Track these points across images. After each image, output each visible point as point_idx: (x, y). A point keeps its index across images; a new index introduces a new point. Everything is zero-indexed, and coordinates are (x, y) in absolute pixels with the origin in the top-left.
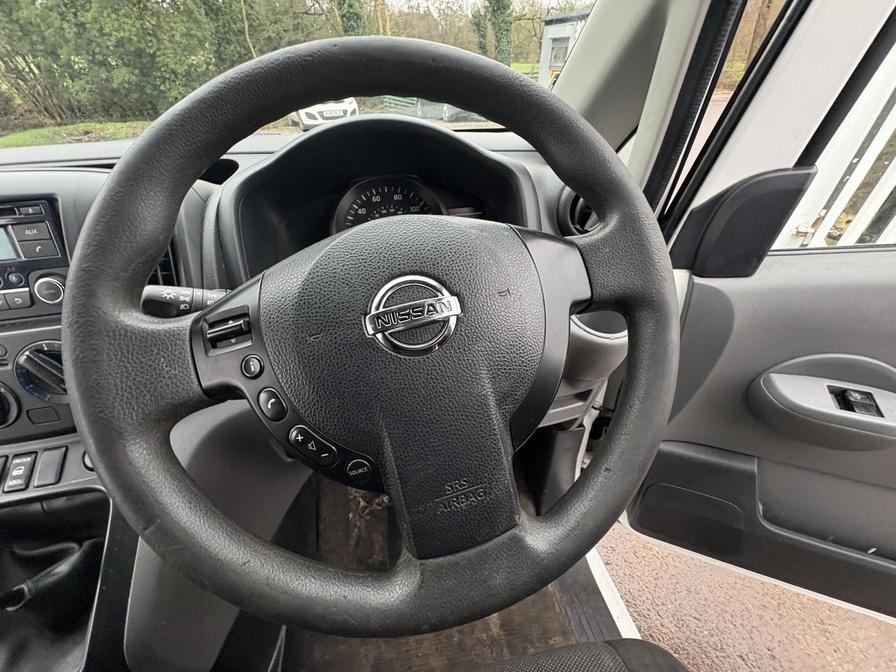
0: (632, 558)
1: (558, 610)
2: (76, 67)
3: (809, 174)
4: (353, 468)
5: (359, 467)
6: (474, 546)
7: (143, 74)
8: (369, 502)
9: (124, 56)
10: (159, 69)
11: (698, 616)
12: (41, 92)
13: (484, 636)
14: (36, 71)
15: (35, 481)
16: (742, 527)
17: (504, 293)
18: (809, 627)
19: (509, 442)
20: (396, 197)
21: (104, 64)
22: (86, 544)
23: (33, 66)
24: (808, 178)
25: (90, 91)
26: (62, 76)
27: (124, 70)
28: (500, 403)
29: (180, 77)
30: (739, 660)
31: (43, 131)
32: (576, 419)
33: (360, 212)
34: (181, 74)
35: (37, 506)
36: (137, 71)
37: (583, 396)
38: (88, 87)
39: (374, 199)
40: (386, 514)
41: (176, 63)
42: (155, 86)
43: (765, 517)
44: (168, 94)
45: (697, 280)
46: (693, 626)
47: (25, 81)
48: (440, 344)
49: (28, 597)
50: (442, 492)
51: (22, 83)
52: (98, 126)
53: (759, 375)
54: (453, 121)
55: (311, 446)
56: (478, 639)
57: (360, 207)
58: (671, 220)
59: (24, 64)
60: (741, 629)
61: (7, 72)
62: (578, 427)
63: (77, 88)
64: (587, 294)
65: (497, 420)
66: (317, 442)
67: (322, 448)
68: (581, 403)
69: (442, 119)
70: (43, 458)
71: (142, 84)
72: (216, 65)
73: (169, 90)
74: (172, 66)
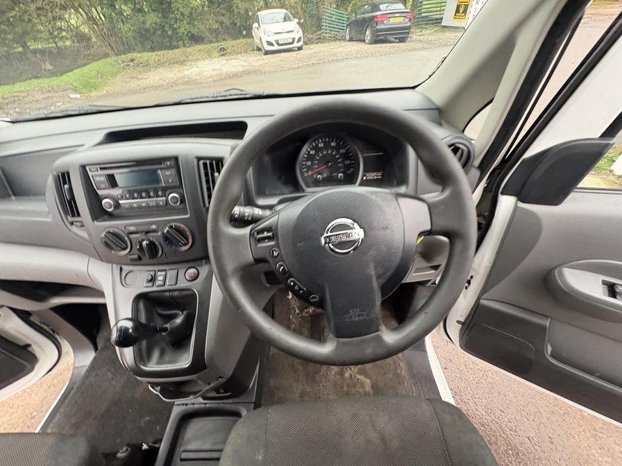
0: (463, 367)
1: (406, 385)
2: (125, 14)
3: (608, 144)
4: (313, 298)
5: (315, 298)
6: (360, 336)
7: (164, 17)
8: (301, 311)
9: (153, 4)
10: (173, 12)
11: (502, 409)
12: (106, 33)
13: (362, 390)
14: (103, 18)
15: (167, 283)
16: (532, 357)
17: (386, 228)
18: (584, 431)
19: (380, 295)
20: (333, 144)
21: (141, 11)
22: (185, 312)
23: (102, 16)
24: (607, 146)
25: (133, 31)
26: (117, 21)
27: (152, 15)
28: (379, 277)
29: (186, 18)
30: (527, 439)
31: (108, 60)
32: (430, 280)
33: (311, 152)
34: (186, 15)
35: (167, 294)
36: (160, 15)
37: (436, 268)
38: (132, 28)
39: (320, 145)
40: (310, 318)
41: (184, 7)
42: (171, 25)
43: (552, 355)
44: (178, 31)
45: (521, 205)
46: (497, 414)
47: (97, 25)
48: (354, 250)
49: (169, 330)
50: (349, 313)
51: (95, 26)
52: (139, 55)
53: (555, 268)
54: (372, 44)
55: (296, 288)
56: (358, 392)
57: (311, 149)
58: (509, 163)
59: (96, 14)
60: (532, 422)
61: (88, 20)
62: (432, 284)
63: (126, 29)
64: (428, 227)
65: (376, 285)
66: (299, 286)
67: (300, 289)
68: (433, 271)
69: (364, 41)
70: (169, 273)
71: (163, 24)
72: (209, 7)
73: (179, 27)
74: (181, 10)
